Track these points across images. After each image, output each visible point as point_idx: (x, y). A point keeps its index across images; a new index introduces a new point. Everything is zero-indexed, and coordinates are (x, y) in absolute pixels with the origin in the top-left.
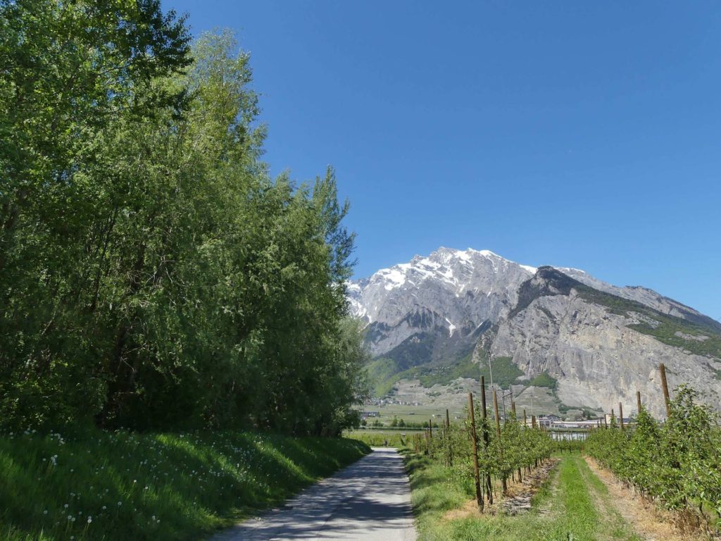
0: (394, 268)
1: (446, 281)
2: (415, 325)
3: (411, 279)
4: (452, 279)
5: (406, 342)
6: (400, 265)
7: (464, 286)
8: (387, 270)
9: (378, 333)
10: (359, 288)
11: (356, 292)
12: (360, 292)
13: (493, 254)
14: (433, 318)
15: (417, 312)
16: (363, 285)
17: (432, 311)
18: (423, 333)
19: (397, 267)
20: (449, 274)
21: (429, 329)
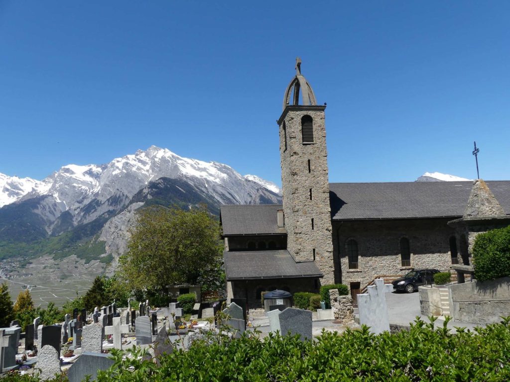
0: (125, 158)
1: (143, 172)
2: (111, 205)
3: (125, 169)
4: (148, 171)
5: (100, 216)
6: (128, 156)
7: (153, 176)
8: (119, 159)
9: (94, 208)
10: (101, 171)
11: (98, 174)
12: (101, 174)
13: (174, 154)
14: (124, 200)
15: (116, 195)
16: (103, 169)
17: (125, 194)
18: (114, 210)
19: (127, 157)
20: (148, 167)
21: (119, 207)
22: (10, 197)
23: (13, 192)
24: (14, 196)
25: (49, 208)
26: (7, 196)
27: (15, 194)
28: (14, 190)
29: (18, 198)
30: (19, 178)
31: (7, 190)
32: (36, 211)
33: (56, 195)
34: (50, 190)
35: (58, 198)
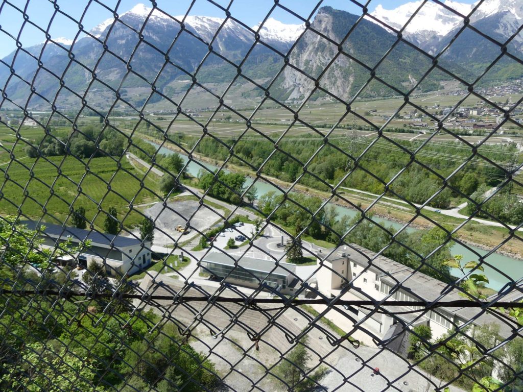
22: (445, 24)
23: (448, 18)
24: (449, 23)
25: (512, 27)
26: (441, 23)
27: (449, 20)
28: (448, 16)
29: (455, 24)
30: (452, 2)
31: (440, 17)
32: (497, 31)
33: (513, 11)
34: (500, 7)
35: (516, 14)
